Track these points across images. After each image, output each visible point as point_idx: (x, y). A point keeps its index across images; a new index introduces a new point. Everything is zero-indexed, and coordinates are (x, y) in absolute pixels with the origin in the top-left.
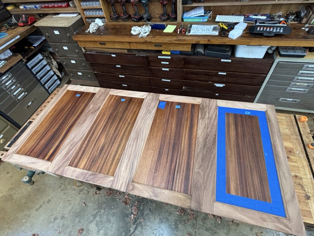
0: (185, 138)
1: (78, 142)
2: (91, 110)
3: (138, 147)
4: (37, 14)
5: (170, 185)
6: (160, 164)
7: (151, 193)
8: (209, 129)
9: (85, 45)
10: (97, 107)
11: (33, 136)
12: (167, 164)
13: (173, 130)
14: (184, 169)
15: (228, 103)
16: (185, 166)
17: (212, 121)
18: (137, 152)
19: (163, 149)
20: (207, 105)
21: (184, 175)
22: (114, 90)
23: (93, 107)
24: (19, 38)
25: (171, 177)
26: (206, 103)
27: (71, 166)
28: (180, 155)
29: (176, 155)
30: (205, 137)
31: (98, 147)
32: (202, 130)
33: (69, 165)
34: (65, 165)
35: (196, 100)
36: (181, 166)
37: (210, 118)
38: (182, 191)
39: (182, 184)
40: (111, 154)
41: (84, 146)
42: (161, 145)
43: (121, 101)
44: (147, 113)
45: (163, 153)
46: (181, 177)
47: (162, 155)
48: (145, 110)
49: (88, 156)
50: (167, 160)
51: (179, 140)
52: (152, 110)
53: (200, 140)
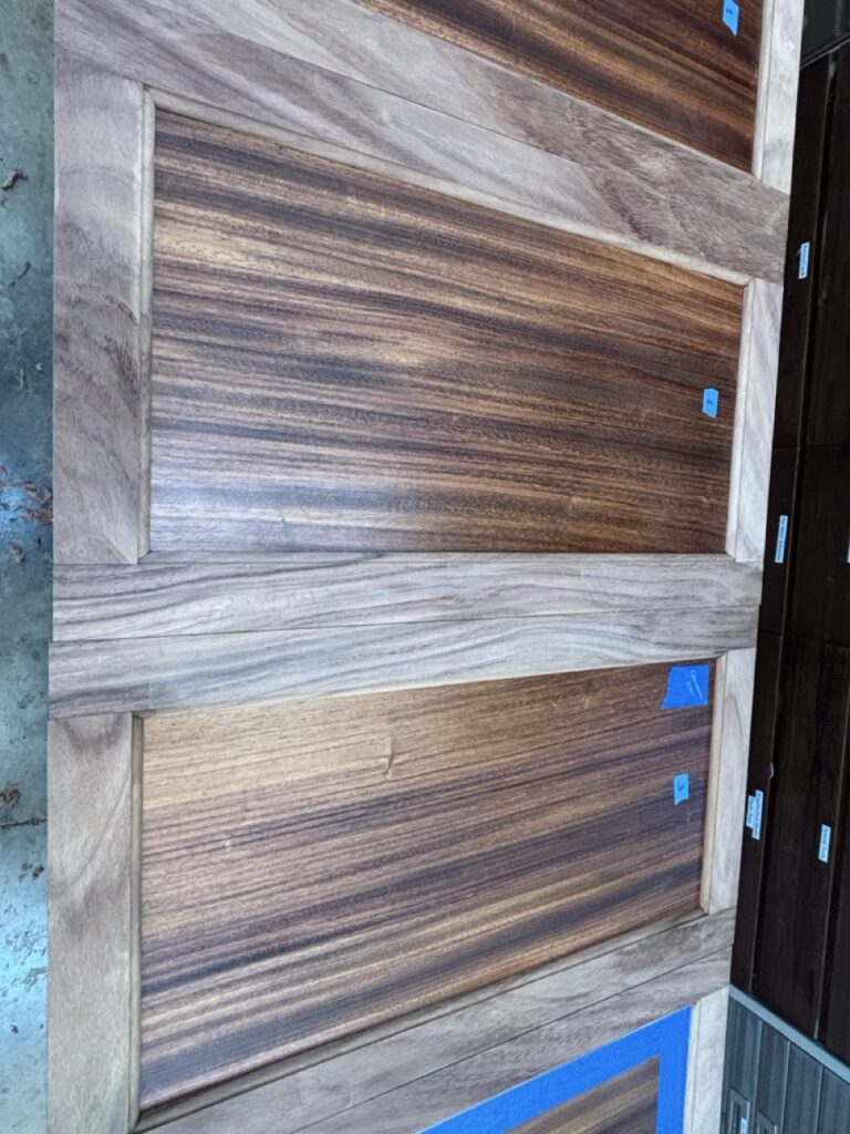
0: (495, 917)
1: (375, 140)
5: (180, 967)
6: (304, 844)
7: (86, 880)
8: (562, 1027)
12: (317, 888)
13: (538, 822)
14: (302, 997)
16: (323, 998)
17: (614, 1019)
19: (408, 819)
21: (264, 1017)
25: (234, 945)
26: (710, 936)
28: (388, 936)
29: (383, 911)
30: (519, 1024)
32: (555, 995)
33: (158, 108)
34: (151, 73)
35: (727, 875)
36: (318, 975)
37: (625, 998)
38: (153, 1056)
39: (202, 1034)
41: (352, 205)
42: (427, 793)
43: (701, 391)
45: (383, 831)
46: (244, 1006)
47: (369, 827)
50: (340, 876)
51: (477, 888)
52: (654, 639)
53: (494, 1013)
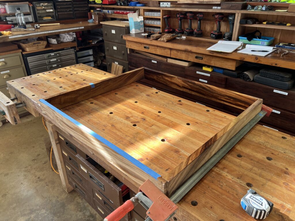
9: (131, 46)
24: (83, 29)
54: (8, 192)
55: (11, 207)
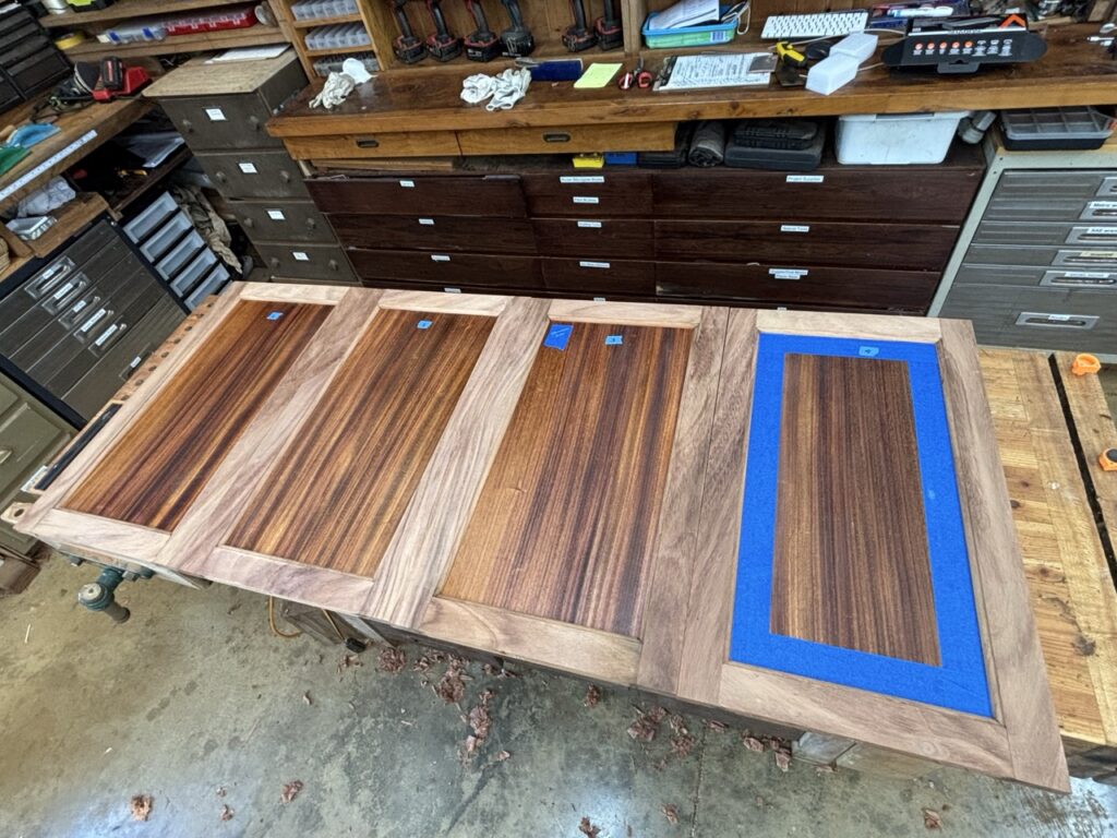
0: (632, 445)
1: (263, 466)
2: (315, 363)
3: (465, 477)
4: (152, 56)
5: (569, 603)
6: (538, 535)
7: (496, 631)
8: (721, 413)
9: (309, 152)
10: (335, 351)
11: (119, 451)
12: (564, 533)
13: (591, 418)
14: (620, 549)
15: (797, 320)
16: (626, 539)
17: (735, 382)
18: (460, 494)
19: (553, 485)
20: (717, 332)
21: (620, 569)
22: (396, 294)
23: (323, 350)
24: (94, 139)
25: (572, 577)
26: (714, 321)
27: (235, 546)
28: (611, 502)
29: (595, 503)
30: (703, 438)
31: (327, 482)
32: (696, 416)
33: (228, 543)
34: (213, 544)
35: (679, 313)
36: (612, 540)
37: (726, 375)
38: (609, 625)
39: (611, 601)
40: (369, 505)
41: (283, 478)
42: (545, 471)
43: (417, 329)
44: (502, 364)
45: (552, 497)
46: (608, 578)
47: (546, 504)
48: (498, 353)
49: (292, 513)
50: (564, 520)
51: (610, 453)
52: (521, 354)
53: (687, 450)
54: (235, 730)
55: (277, 759)
